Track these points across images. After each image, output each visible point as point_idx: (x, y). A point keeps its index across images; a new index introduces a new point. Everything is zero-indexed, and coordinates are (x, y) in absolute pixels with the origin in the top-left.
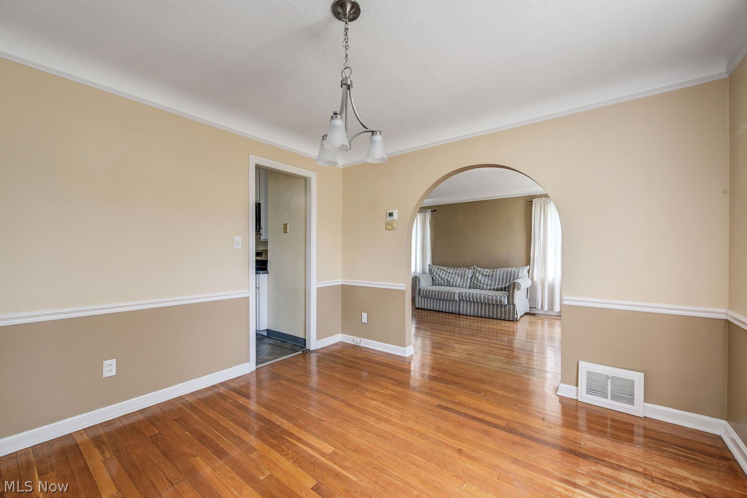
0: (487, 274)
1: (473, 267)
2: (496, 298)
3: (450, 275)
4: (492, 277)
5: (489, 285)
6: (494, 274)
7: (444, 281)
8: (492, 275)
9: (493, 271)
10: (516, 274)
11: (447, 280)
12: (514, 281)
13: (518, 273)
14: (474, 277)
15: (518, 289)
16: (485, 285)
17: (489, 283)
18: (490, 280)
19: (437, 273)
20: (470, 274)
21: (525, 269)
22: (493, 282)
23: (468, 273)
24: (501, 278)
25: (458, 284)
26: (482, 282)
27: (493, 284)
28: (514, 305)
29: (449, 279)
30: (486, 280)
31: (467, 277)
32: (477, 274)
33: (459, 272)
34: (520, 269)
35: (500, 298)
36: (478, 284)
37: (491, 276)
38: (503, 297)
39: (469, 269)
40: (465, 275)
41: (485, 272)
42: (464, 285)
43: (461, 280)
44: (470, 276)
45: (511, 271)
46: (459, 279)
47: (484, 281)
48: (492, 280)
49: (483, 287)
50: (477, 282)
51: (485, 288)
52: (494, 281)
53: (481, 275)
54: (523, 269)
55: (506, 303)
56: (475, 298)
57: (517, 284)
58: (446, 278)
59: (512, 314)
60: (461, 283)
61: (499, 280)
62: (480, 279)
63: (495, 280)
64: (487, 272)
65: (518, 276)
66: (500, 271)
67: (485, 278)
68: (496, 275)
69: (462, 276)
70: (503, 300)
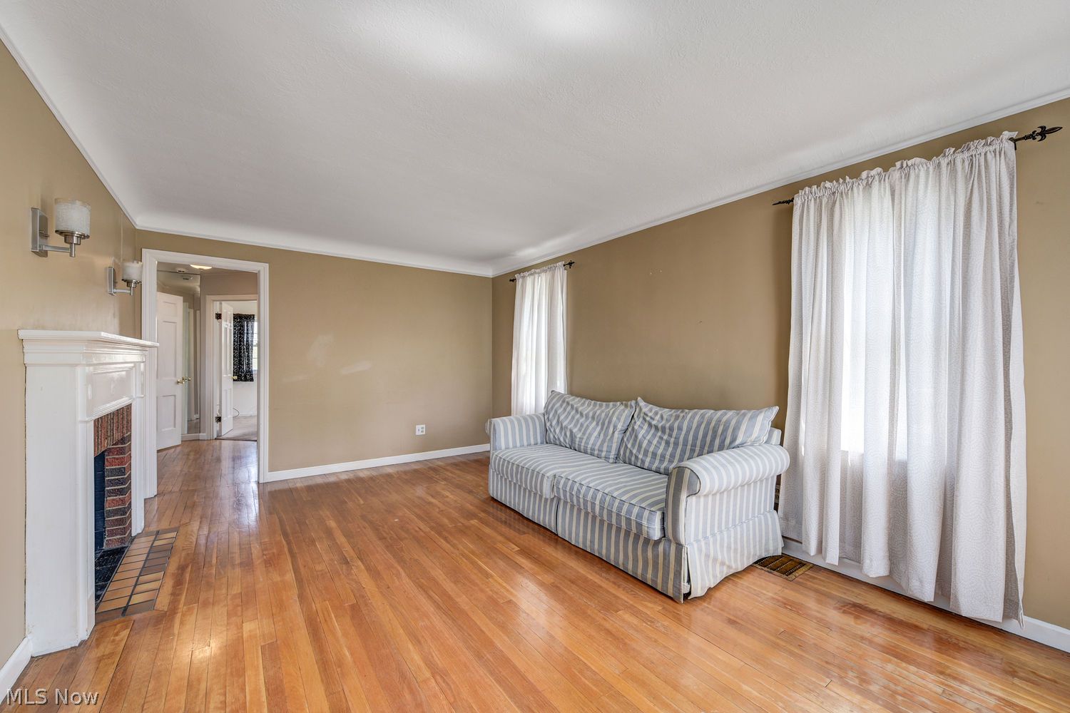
0: (660, 425)
1: (633, 403)
2: (629, 512)
3: (582, 420)
4: (670, 435)
5: (658, 457)
6: (676, 425)
7: (565, 434)
8: (671, 429)
9: (677, 417)
10: (730, 431)
11: (571, 432)
12: (683, 464)
13: (736, 428)
14: (630, 429)
15: (693, 493)
16: (650, 455)
17: (660, 452)
18: (663, 444)
19: (556, 411)
20: (622, 420)
21: (760, 418)
22: (670, 449)
23: (619, 419)
24: (690, 438)
25: (589, 446)
26: (644, 445)
27: (668, 457)
28: (679, 547)
29: (575, 430)
30: (655, 442)
31: (615, 427)
32: (638, 423)
33: (600, 414)
34: (744, 415)
35: (640, 516)
36: (634, 451)
37: (667, 431)
38: (646, 513)
39: (626, 406)
40: (610, 423)
41: (658, 417)
42: (605, 449)
43: (599, 434)
44: (620, 427)
45: (719, 421)
46: (595, 434)
47: (650, 442)
48: (668, 443)
49: (643, 462)
50: (633, 445)
51: (646, 465)
52: (672, 445)
53: (646, 426)
54: (753, 418)
55: (656, 534)
56: (581, 500)
57: (687, 472)
58: (571, 426)
59: (671, 576)
60: (598, 444)
61: (685, 444)
62: (640, 436)
63: (676, 444)
64: (662, 417)
65: (734, 440)
66: (693, 417)
67: (654, 436)
68: (680, 429)
69: (605, 424)
70: (644, 523)
